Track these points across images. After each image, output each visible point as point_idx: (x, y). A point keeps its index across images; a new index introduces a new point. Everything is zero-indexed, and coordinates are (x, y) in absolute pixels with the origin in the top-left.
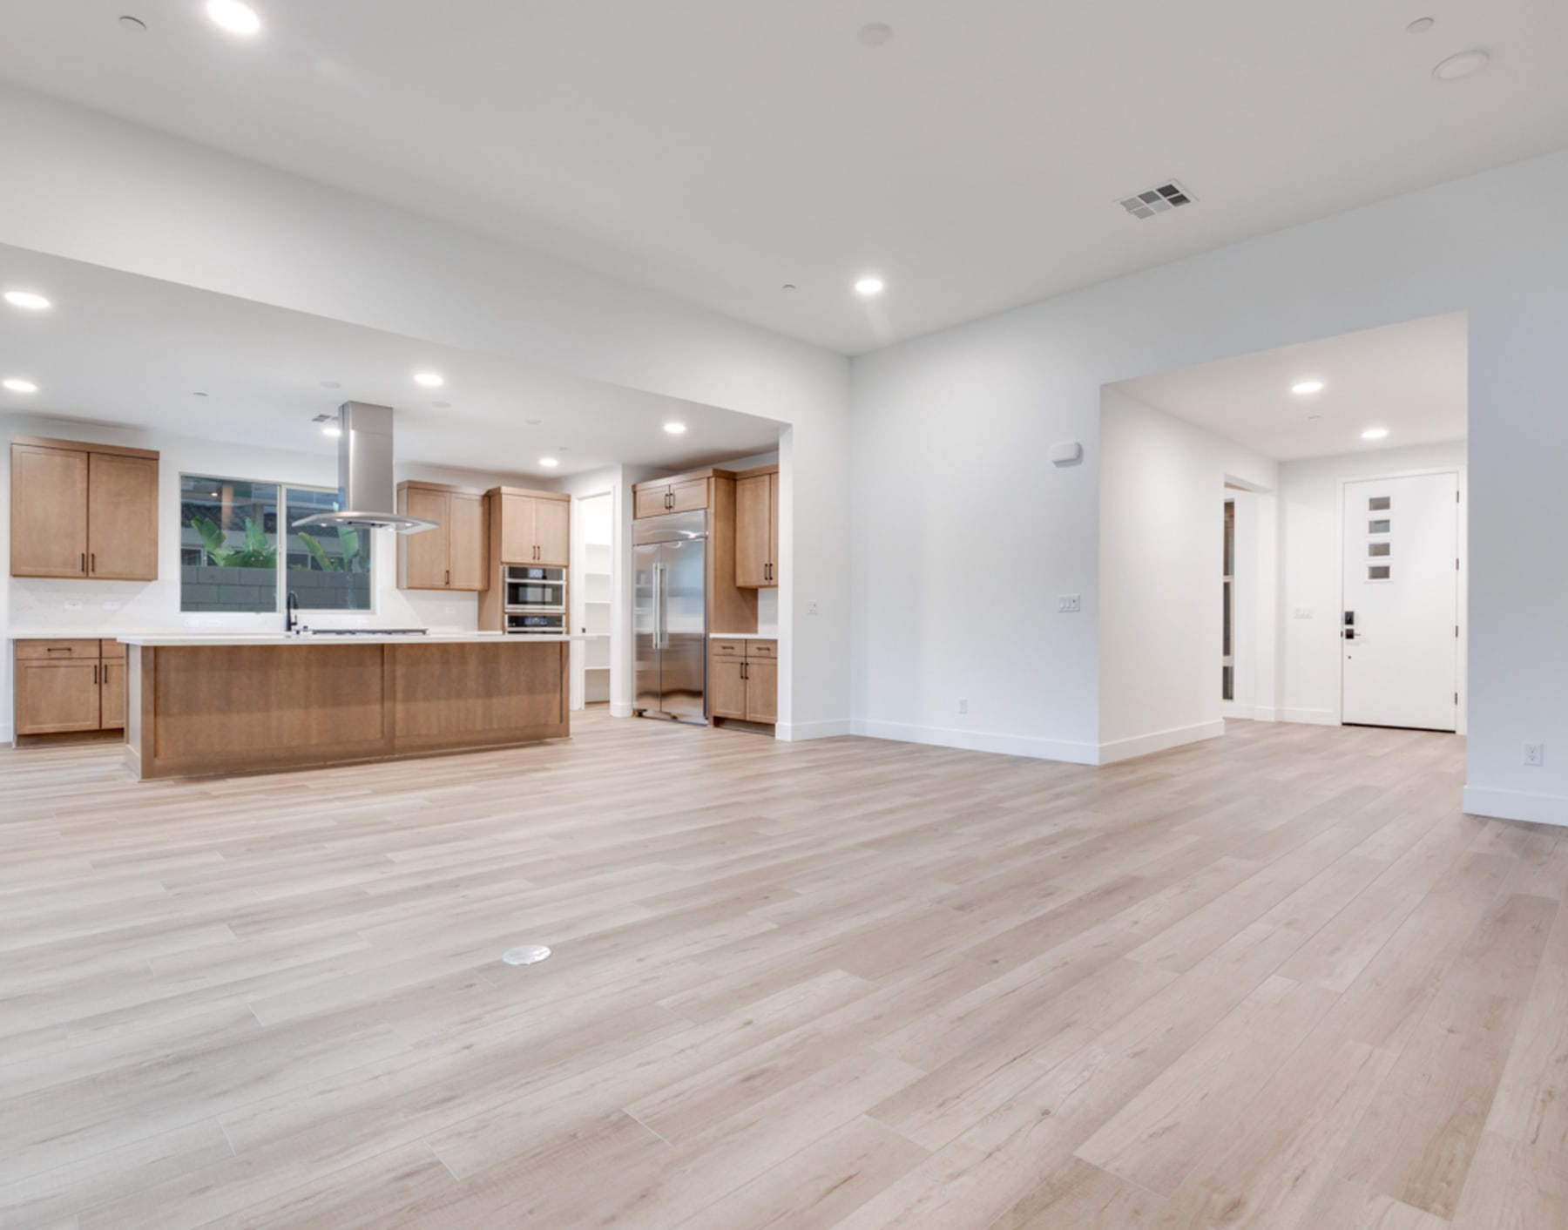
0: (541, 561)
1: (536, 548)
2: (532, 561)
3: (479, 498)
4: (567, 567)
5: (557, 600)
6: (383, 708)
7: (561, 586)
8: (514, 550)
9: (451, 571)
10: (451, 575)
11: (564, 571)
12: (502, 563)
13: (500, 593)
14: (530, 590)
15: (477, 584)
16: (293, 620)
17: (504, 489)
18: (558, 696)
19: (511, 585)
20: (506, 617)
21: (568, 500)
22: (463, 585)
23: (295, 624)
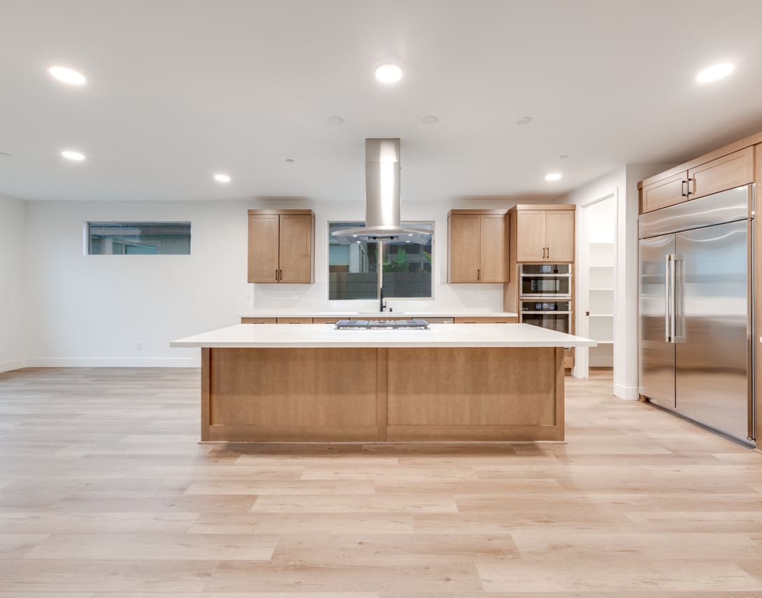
0: (550, 260)
1: (546, 250)
2: (542, 260)
3: (502, 216)
4: (573, 263)
5: (564, 289)
6: (377, 398)
7: (567, 278)
8: (528, 251)
9: (481, 270)
10: (481, 273)
11: (570, 266)
12: (518, 262)
13: (517, 284)
14: (544, 281)
15: (501, 278)
16: (384, 305)
17: (519, 207)
18: (551, 396)
19: (524, 279)
20: (521, 303)
21: (573, 209)
22: (490, 279)
23: (385, 307)
